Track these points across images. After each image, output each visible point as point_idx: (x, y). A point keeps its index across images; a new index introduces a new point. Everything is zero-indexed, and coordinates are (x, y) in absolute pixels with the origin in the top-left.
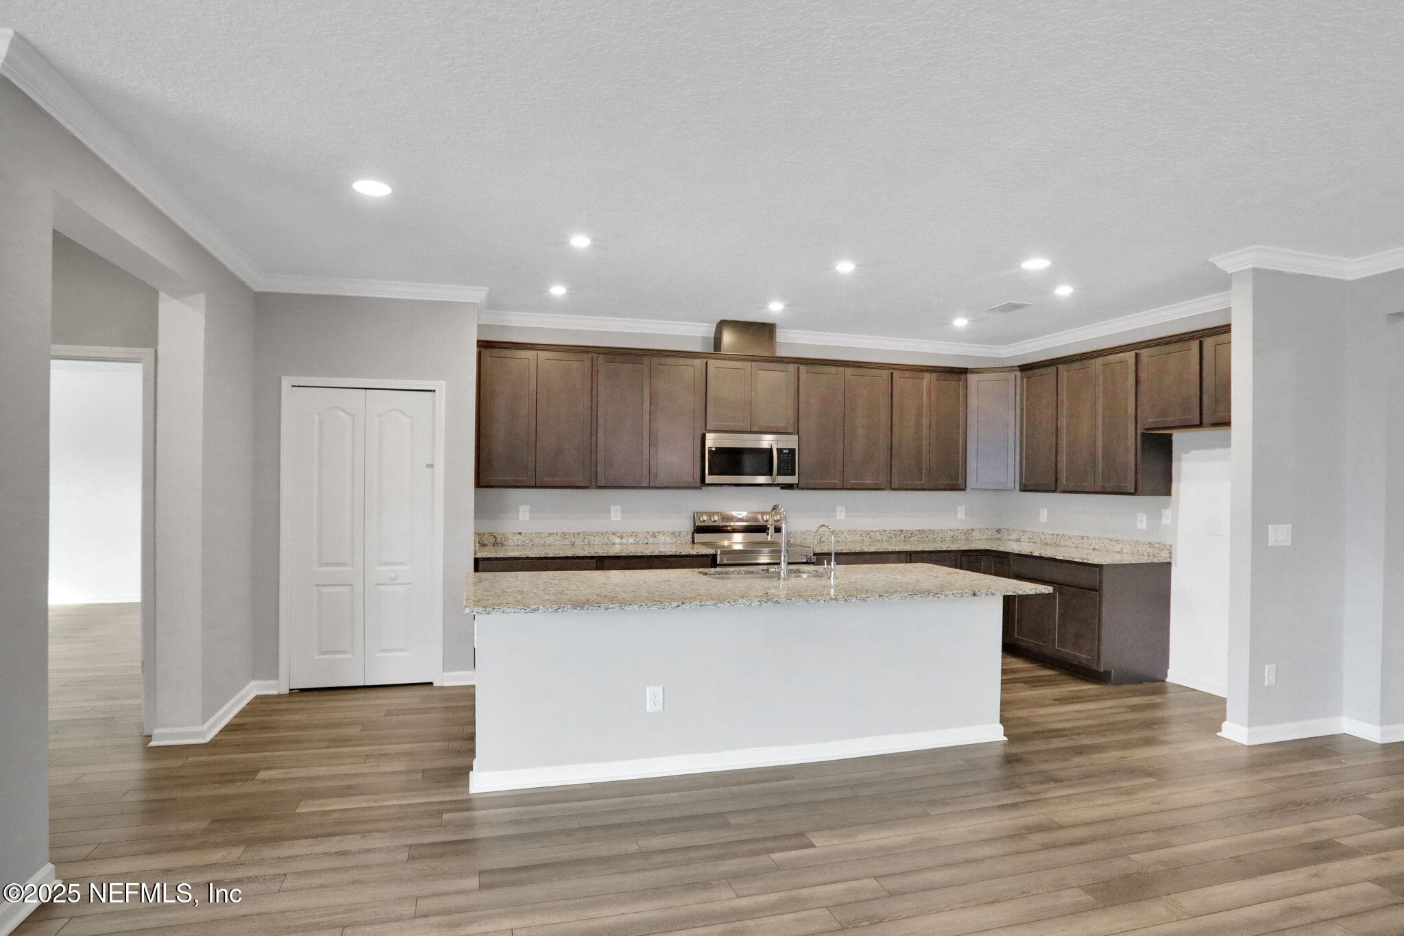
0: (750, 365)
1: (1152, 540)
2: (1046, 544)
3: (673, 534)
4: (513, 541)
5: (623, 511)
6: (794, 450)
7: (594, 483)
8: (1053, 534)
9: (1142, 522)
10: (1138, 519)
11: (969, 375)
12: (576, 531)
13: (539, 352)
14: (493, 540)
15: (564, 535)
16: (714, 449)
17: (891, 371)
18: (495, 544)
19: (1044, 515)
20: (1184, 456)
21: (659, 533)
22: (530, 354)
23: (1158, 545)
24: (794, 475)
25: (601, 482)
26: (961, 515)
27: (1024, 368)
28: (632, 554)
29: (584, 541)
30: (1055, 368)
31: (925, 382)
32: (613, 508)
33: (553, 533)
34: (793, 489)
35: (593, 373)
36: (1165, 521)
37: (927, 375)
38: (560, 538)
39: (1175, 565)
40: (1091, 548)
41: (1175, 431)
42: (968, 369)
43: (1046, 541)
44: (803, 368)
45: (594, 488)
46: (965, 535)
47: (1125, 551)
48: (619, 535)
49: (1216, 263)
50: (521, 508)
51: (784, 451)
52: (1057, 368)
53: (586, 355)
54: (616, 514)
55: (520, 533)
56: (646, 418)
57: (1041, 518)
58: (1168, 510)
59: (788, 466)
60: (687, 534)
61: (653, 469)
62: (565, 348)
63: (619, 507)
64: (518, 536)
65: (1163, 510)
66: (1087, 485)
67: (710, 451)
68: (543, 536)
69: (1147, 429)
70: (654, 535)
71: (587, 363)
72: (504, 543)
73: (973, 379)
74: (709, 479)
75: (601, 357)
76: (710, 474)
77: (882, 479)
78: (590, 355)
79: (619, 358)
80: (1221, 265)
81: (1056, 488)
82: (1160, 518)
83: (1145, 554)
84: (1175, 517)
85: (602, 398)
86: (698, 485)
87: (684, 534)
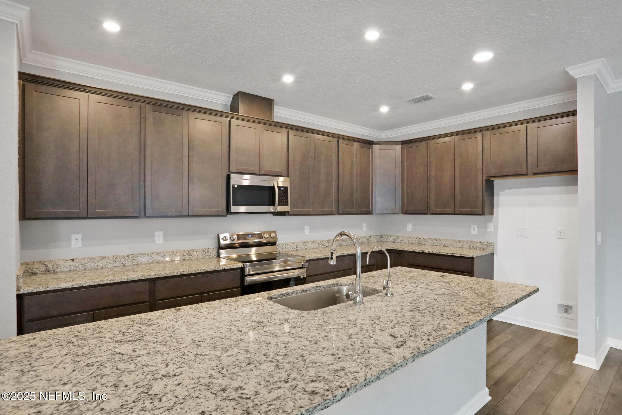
0: (259, 126)
1: (482, 240)
2: (412, 244)
3: (203, 251)
4: (65, 267)
5: (164, 236)
6: (287, 187)
7: (143, 214)
8: (417, 238)
9: (474, 230)
10: (472, 229)
11: (374, 146)
12: (126, 254)
13: (90, 95)
14: (44, 268)
15: (115, 257)
16: (236, 186)
17: (338, 139)
18: (47, 271)
19: (410, 227)
20: (501, 193)
21: (193, 251)
22: (82, 95)
23: (486, 243)
24: (288, 205)
25: (149, 212)
26: (365, 228)
27: (403, 143)
28: (179, 274)
29: (132, 262)
30: (426, 142)
31: (354, 147)
32: (156, 233)
33: (105, 257)
34: (285, 215)
35: (142, 119)
36: (489, 230)
37: (356, 143)
38: (111, 261)
39: (496, 254)
40: (442, 245)
41: (496, 179)
42: (373, 142)
43: (412, 242)
44: (291, 132)
45: (143, 218)
46: (367, 240)
47: (464, 246)
48: (162, 254)
49: (568, 71)
50: (73, 237)
51: (282, 189)
52: (427, 142)
53: (135, 103)
54: (159, 238)
55: (73, 260)
56: (186, 160)
57: (408, 229)
58: (491, 223)
59: (284, 200)
60: (214, 250)
61: (191, 202)
62: (115, 94)
63: (161, 233)
64: (71, 263)
65: (488, 224)
66: (449, 210)
67: (234, 188)
68: (95, 260)
69: (489, 177)
70: (189, 253)
71: (136, 110)
72: (56, 270)
73: (376, 148)
74: (233, 209)
75: (148, 107)
76: (233, 206)
77: (334, 208)
78: (139, 104)
79: (164, 109)
80: (571, 73)
81: (427, 212)
82: (487, 228)
83: (478, 248)
84: (496, 228)
85: (149, 142)
86: (225, 213)
87: (210, 251)
